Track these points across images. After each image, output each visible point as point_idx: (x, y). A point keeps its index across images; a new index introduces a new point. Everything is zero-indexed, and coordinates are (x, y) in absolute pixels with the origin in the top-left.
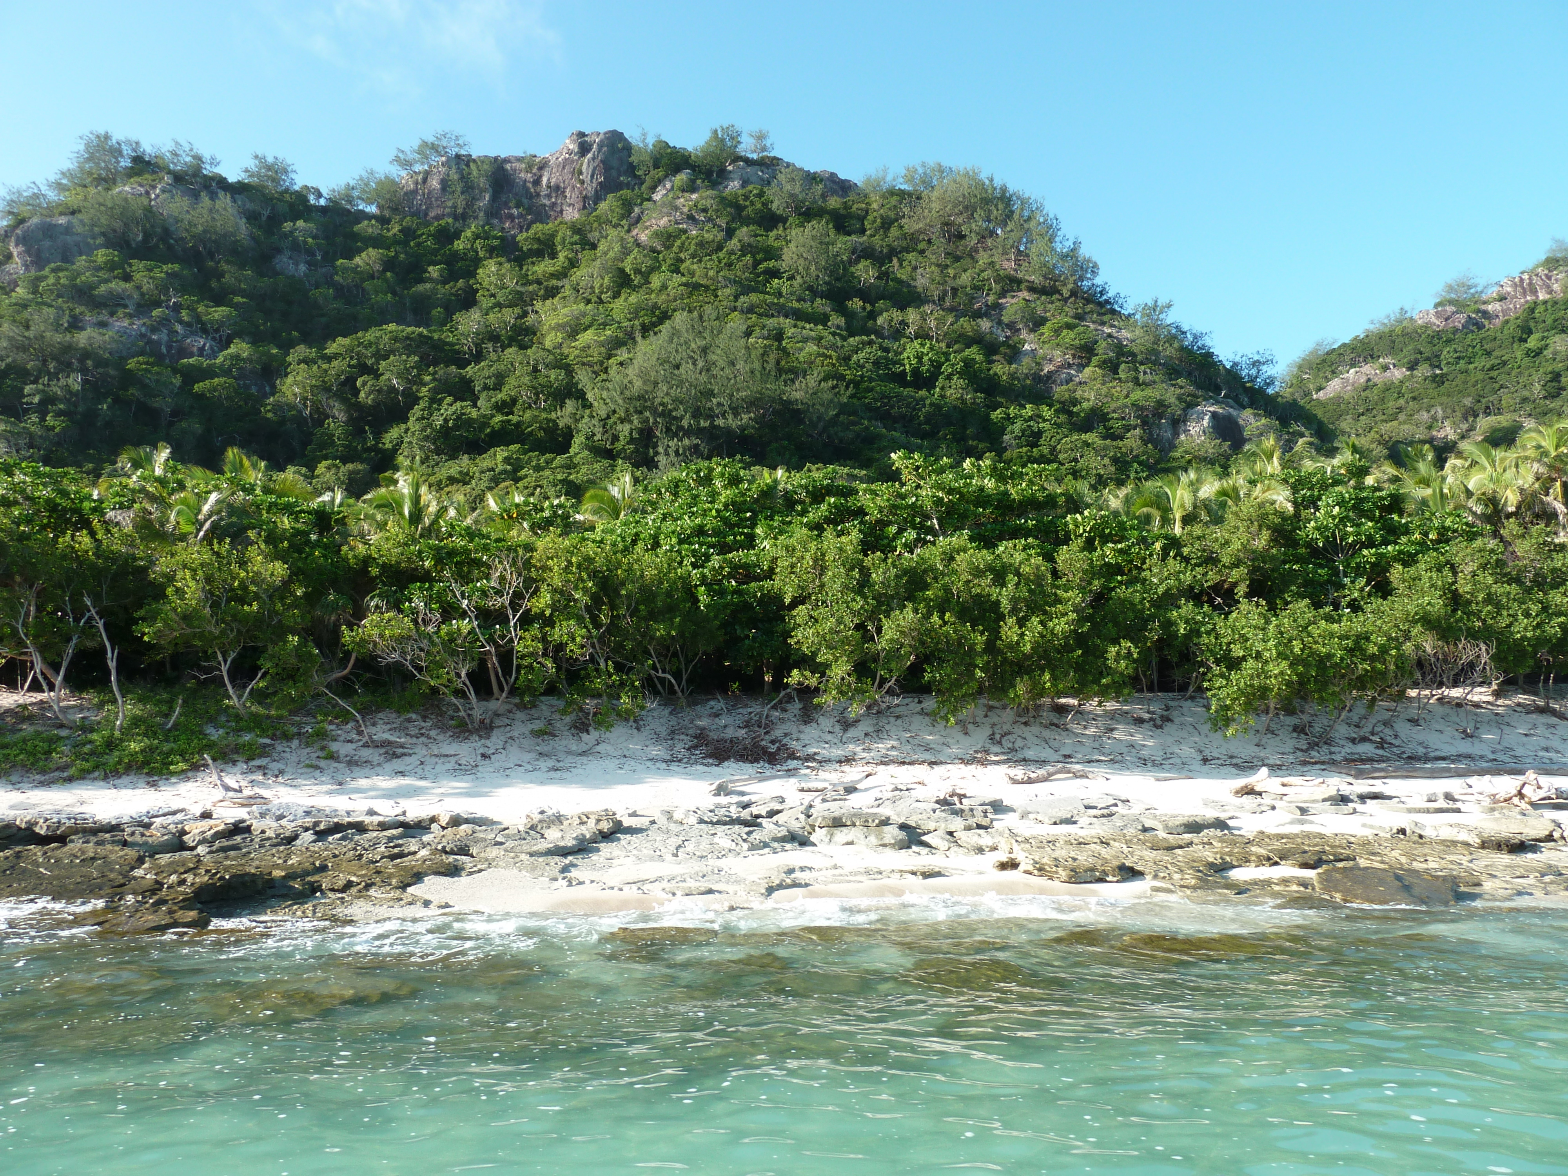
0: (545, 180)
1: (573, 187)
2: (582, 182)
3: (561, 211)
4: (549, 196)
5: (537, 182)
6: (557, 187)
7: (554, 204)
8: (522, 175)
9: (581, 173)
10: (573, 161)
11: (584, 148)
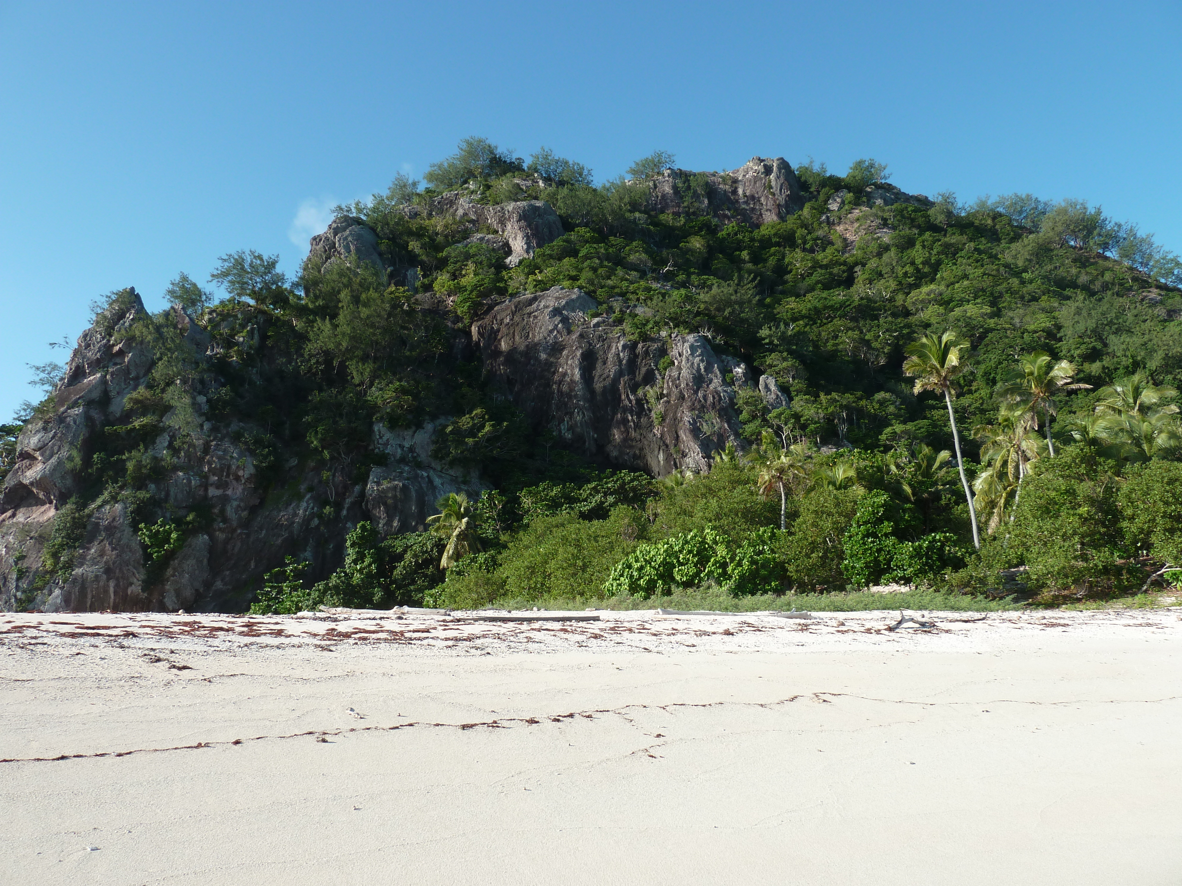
0: (740, 191)
1: (767, 197)
2: (774, 194)
3: (761, 215)
4: (746, 203)
5: (735, 192)
6: (753, 197)
7: (753, 209)
8: (721, 186)
9: (771, 187)
10: (761, 179)
11: (768, 170)
